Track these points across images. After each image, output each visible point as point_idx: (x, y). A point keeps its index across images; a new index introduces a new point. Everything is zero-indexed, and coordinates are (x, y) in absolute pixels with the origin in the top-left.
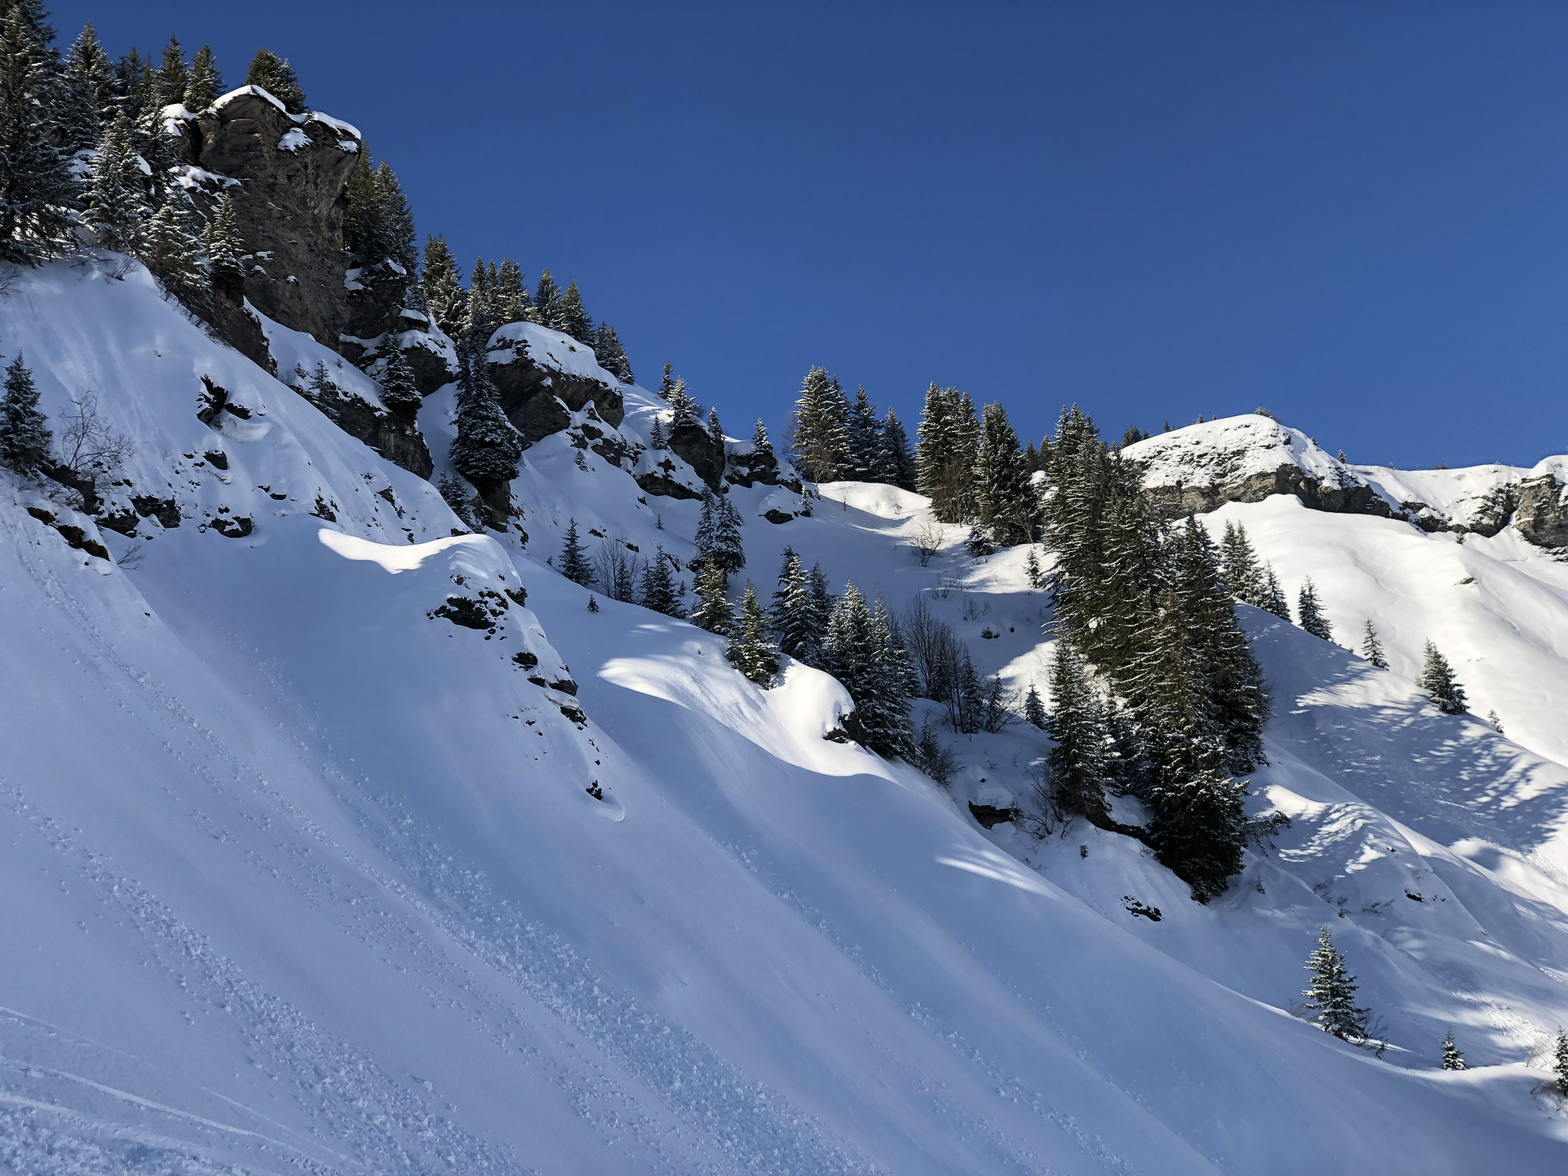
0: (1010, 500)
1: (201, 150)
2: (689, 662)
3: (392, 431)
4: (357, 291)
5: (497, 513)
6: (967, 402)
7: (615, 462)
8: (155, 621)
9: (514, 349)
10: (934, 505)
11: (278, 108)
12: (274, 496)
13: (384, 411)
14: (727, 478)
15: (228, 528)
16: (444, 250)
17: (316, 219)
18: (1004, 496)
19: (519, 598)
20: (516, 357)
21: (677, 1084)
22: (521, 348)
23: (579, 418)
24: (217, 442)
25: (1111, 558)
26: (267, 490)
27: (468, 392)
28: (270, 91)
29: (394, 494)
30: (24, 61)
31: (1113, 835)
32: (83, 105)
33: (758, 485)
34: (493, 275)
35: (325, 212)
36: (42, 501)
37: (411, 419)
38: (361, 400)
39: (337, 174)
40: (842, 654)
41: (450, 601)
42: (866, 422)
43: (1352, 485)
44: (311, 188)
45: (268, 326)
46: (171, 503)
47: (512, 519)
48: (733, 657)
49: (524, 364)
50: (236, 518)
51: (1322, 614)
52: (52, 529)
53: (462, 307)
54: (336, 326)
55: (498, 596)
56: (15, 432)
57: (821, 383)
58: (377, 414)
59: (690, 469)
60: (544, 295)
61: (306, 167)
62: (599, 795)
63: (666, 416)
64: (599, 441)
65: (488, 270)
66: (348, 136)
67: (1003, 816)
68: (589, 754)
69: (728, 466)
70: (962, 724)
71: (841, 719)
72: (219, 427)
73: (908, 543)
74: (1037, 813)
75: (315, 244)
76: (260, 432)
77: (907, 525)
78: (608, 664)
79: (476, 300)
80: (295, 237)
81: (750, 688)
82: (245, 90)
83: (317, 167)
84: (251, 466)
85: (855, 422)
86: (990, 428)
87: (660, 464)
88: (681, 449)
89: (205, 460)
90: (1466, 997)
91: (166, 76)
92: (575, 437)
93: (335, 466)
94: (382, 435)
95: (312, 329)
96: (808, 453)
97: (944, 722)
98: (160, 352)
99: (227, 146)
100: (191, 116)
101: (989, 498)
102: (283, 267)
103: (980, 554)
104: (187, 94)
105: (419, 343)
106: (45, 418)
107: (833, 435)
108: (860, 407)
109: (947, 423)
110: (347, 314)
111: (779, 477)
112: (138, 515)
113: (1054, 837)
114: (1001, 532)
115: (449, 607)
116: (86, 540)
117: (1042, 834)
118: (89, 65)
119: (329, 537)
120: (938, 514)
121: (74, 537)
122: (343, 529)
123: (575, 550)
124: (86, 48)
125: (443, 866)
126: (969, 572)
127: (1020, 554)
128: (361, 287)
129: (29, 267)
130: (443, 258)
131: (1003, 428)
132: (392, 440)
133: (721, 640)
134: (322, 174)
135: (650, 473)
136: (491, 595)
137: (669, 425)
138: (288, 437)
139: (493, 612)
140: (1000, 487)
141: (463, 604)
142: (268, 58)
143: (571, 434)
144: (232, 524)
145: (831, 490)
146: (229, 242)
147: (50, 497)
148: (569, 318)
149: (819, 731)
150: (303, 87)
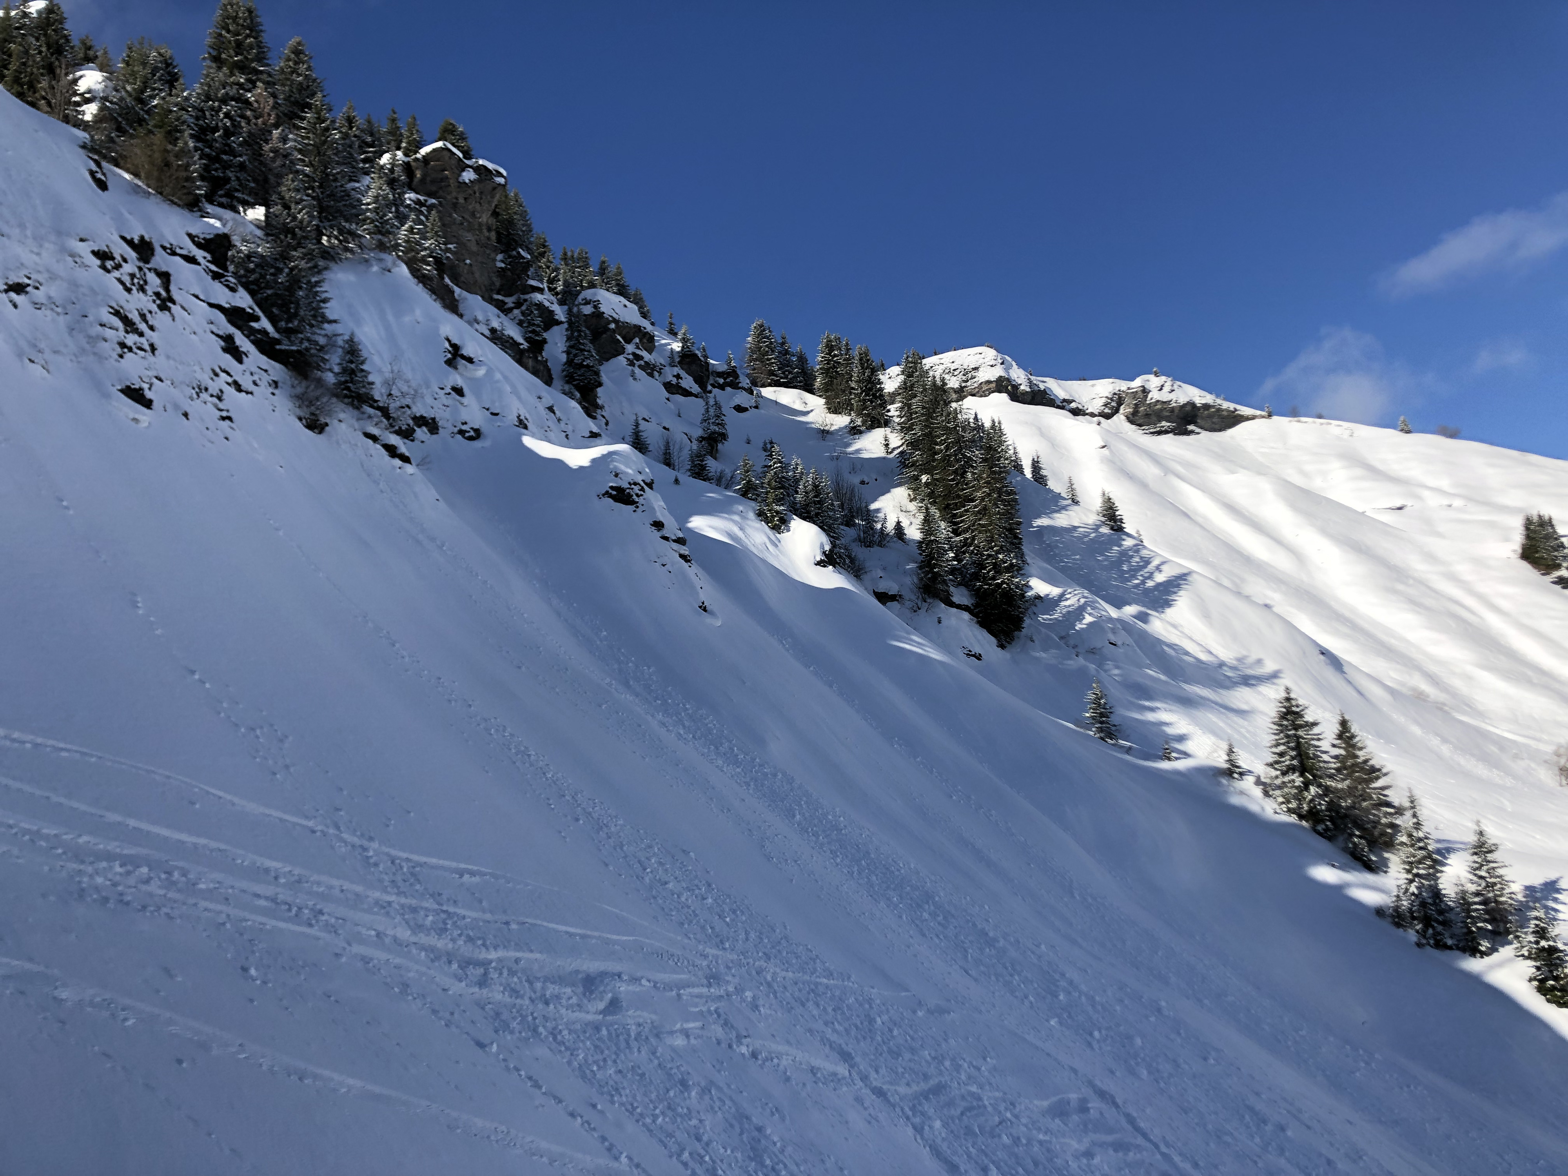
0: (872, 402)
1: (414, 181)
2: (736, 518)
3: (531, 357)
4: (501, 268)
5: (591, 408)
6: (847, 344)
7: (651, 375)
8: (442, 504)
9: (592, 305)
10: (826, 403)
11: (458, 156)
12: (492, 414)
13: (525, 345)
14: (711, 384)
15: (467, 435)
16: (545, 241)
17: (480, 224)
18: (869, 400)
19: (650, 485)
20: (593, 310)
21: (798, 817)
22: (596, 305)
23: (630, 348)
24: (458, 380)
25: (940, 444)
26: (488, 409)
27: (572, 334)
28: (453, 145)
29: (555, 408)
30: (327, 129)
31: (955, 610)
32: (351, 154)
33: (728, 389)
34: (573, 256)
35: (485, 220)
36: (372, 428)
37: (541, 350)
38: (512, 338)
39: (493, 197)
40: (807, 505)
41: (611, 488)
42: (787, 352)
43: (1036, 388)
44: (478, 206)
45: (458, 292)
46: (433, 419)
47: (599, 411)
48: (760, 514)
49: (598, 315)
50: (472, 428)
51: (1044, 472)
52: (378, 446)
53: (556, 276)
54: (492, 290)
55: (639, 484)
56: (352, 382)
57: (761, 328)
58: (522, 347)
59: (691, 379)
60: (602, 271)
61: (475, 193)
62: (705, 610)
63: (677, 346)
64: (642, 363)
65: (569, 254)
66: (500, 174)
67: (893, 598)
68: (698, 583)
69: (711, 378)
70: (865, 542)
71: (824, 553)
72: (456, 368)
73: (813, 426)
74: (913, 597)
75: (480, 240)
76: (481, 372)
77: (811, 414)
78: (692, 519)
79: (565, 273)
80: (469, 236)
81: (770, 533)
82: (439, 144)
83: (481, 193)
84: (478, 396)
85: (779, 353)
86: (861, 359)
87: (674, 376)
88: (685, 367)
89: (450, 391)
90: (1147, 703)
91: (390, 133)
92: (628, 359)
93: (523, 393)
94: (525, 360)
95: (480, 293)
96: (754, 369)
97: (854, 541)
98: (420, 320)
99: (428, 179)
100: (406, 159)
101: (860, 401)
102: (462, 255)
103: (855, 434)
104: (404, 145)
105: (540, 301)
106: (369, 373)
107: (769, 360)
108: (783, 344)
109: (835, 356)
110: (498, 283)
111: (740, 385)
112: (416, 428)
113: (922, 612)
114: (866, 421)
116: (399, 452)
117: (916, 609)
118: (351, 128)
119: (528, 441)
120: (829, 409)
121: (392, 451)
122: (533, 436)
123: (639, 432)
124: (349, 117)
125: (630, 664)
126: (848, 445)
127: (878, 434)
128: (503, 265)
129: (335, 263)
130: (544, 246)
131: (868, 360)
132: (530, 363)
133: (753, 504)
134: (484, 197)
135: (669, 381)
136: (635, 484)
137: (678, 352)
138: (498, 376)
139: (637, 495)
140: (866, 395)
141: (619, 489)
142: (451, 124)
143: (626, 358)
144: (469, 432)
145: (768, 392)
146: (436, 241)
147: (376, 424)
148: (618, 285)
149: (813, 561)
150: (472, 143)
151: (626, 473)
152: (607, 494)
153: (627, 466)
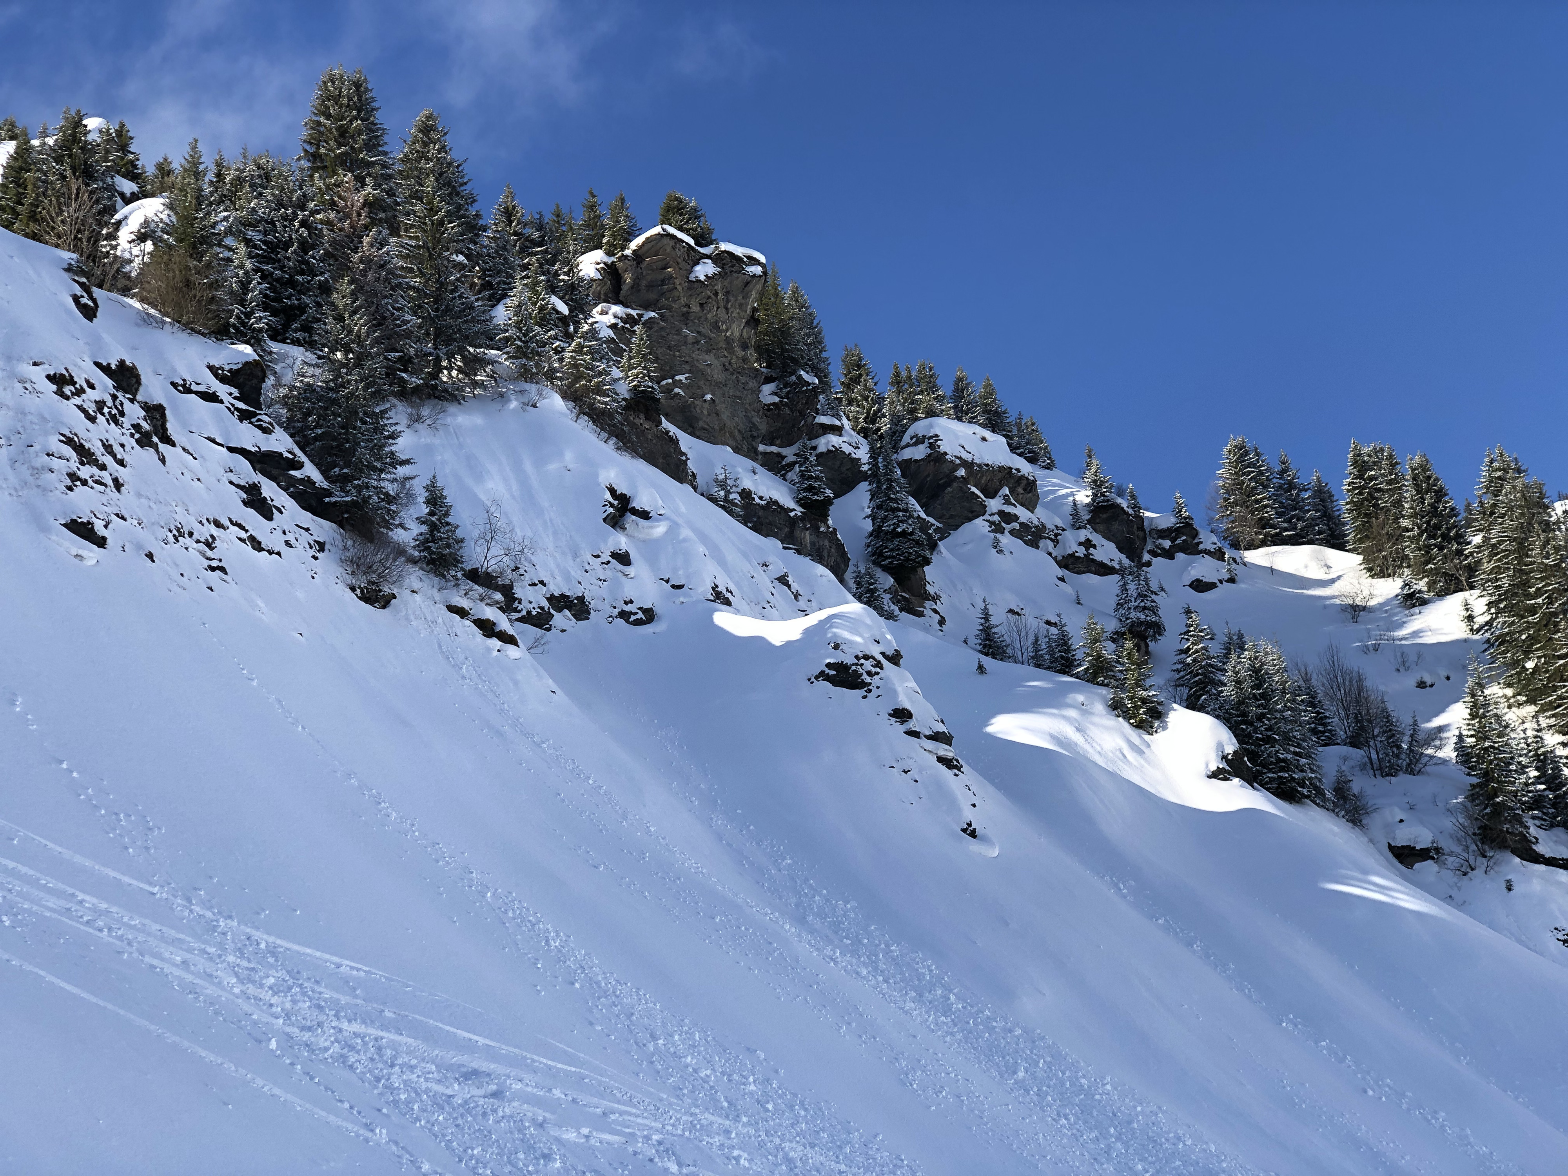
0: (1441, 549)
1: (621, 289)
2: (1072, 713)
3: (807, 529)
4: (774, 404)
5: (913, 599)
6: (1391, 456)
7: (1033, 544)
8: (561, 697)
9: (926, 444)
10: (1365, 561)
11: (687, 244)
12: (673, 586)
13: (799, 511)
14: (1149, 552)
15: (633, 618)
16: (860, 359)
17: (728, 341)
18: (1435, 545)
19: (895, 659)
20: (929, 451)
21: (1021, 1074)
22: (933, 442)
23: (994, 505)
24: (621, 541)
25: (1539, 593)
26: (667, 581)
27: (879, 487)
28: (680, 229)
29: (790, 579)
30: (441, 223)
31: (1542, 868)
32: (505, 259)
33: (1180, 556)
34: (909, 377)
35: (737, 334)
36: (458, 599)
37: (824, 517)
38: (776, 503)
39: (746, 297)
40: (1240, 703)
41: (829, 665)
42: (1291, 486)
44: (722, 313)
45: (686, 442)
46: (581, 599)
47: (928, 604)
48: (1116, 706)
49: (937, 457)
50: (640, 609)
52: (467, 623)
53: (879, 410)
54: (754, 438)
55: (873, 658)
56: (433, 541)
57: (1242, 452)
58: (792, 514)
59: (1111, 547)
60: (960, 391)
61: (716, 294)
62: (973, 834)
63: (1084, 497)
64: (1016, 526)
65: (904, 374)
66: (753, 261)
67: (1424, 854)
68: (963, 797)
69: (1149, 540)
70: (1380, 769)
71: (1224, 757)
72: (624, 529)
73: (1338, 601)
74: (1458, 849)
75: (730, 363)
76: (659, 529)
77: (1337, 584)
78: (994, 720)
79: (891, 403)
80: (710, 359)
81: (1134, 735)
82: (657, 230)
83: (727, 293)
84: (652, 561)
85: (1280, 487)
86: (1415, 479)
87: (1080, 544)
88: (1101, 527)
89: (610, 559)
91: (587, 226)
92: (992, 523)
93: (732, 556)
94: (797, 533)
95: (731, 442)
96: (1232, 522)
97: (1363, 767)
98: (570, 467)
99: (644, 283)
100: (609, 260)
101: (1420, 549)
102: (699, 387)
103: (1414, 606)
104: (605, 240)
105: (833, 446)
106: (457, 527)
107: (1257, 501)
108: (1283, 472)
109: (1371, 478)
110: (763, 426)
111: (1201, 547)
112: (552, 611)
113: (1479, 873)
114: (1435, 582)
115: (827, 671)
116: (497, 630)
117: (1466, 870)
118: (511, 222)
120: (1370, 570)
121: (487, 628)
122: (738, 612)
123: (989, 628)
124: (506, 208)
125: (817, 898)
126: (1402, 625)
127: (1456, 601)
128: (777, 399)
129: (455, 403)
130: (859, 367)
131: (1429, 477)
132: (807, 537)
133: (1103, 691)
134: (732, 299)
135: (1071, 552)
136: (866, 657)
137: (1088, 505)
138: (685, 532)
139: (869, 673)
140: (1430, 537)
141: (840, 667)
142: (676, 199)
143: (987, 521)
144: (636, 613)
145: (1257, 557)
146: (644, 368)
147: (465, 595)
148: (985, 412)
149: (1203, 771)
150: (710, 221)
151: (851, 642)
152: (822, 675)
153: (855, 631)
